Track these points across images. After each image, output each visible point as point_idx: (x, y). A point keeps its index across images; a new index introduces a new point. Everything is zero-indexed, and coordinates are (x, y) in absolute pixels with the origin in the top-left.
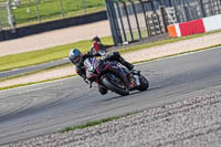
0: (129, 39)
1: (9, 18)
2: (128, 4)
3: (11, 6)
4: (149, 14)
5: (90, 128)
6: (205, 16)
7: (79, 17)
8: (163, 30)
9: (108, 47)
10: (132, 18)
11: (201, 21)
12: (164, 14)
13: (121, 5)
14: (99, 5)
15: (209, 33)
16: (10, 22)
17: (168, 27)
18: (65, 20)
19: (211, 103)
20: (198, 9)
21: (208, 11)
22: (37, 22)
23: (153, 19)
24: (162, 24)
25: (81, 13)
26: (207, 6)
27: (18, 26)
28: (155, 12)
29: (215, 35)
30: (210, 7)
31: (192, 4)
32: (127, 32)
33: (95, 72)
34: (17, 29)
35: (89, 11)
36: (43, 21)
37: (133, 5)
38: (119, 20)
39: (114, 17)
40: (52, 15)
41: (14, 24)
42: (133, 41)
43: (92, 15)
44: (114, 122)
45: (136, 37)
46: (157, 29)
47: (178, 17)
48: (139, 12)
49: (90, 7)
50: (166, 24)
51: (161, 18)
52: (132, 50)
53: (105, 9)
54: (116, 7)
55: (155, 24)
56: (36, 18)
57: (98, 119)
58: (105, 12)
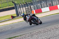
4: (26, 7)
6: (42, 8)
8: (30, 12)
11: (41, 9)
12: (31, 8)
13: (18, 5)
14: (12, 5)
15: (43, 13)
17: (32, 11)
19: (44, 32)
20: (40, 6)
21: (43, 6)
23: (28, 9)
24: (30, 10)
25: (7, 7)
26: (43, 5)
28: (28, 7)
29: (45, 13)
30: (44, 6)
31: (38, 5)
35: (10, 7)
37: (22, 5)
38: (18, 9)
39: (17, 9)
43: (10, 8)
44: (17, 37)
46: (29, 12)
47: (34, 8)
48: (24, 7)
49: (10, 6)
50: (31, 10)
51: (30, 9)
54: (17, 5)
55: (28, 10)
58: (14, 7)
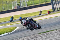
0: (57, 10)
1: (26, 4)
2: (56, 1)
3: (26, 1)
5: (46, 33)
7: (44, 4)
9: (51, 12)
10: (58, 5)
13: (55, 1)
14: (49, 1)
16: (26, 5)
18: (40, 5)
22: (33, 5)
27: (28, 6)
32: (56, 8)
33: (25, 24)
34: (28, 7)
36: (35, 5)
37: (58, 1)
39: (53, 4)
40: (37, 3)
41: (27, 6)
42: (58, 11)
43: (47, 4)
45: (59, 9)
48: (59, 3)
52: (58, 13)
53: (51, 2)
56: (33, 4)
57: (48, 31)
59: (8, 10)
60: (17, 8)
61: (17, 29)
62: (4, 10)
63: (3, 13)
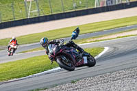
27: (131, 1)
59: (85, 8)
60: (105, 5)
61: (106, 53)
62: (77, 10)
63: (73, 16)
